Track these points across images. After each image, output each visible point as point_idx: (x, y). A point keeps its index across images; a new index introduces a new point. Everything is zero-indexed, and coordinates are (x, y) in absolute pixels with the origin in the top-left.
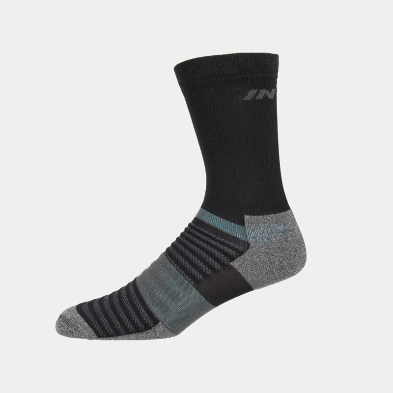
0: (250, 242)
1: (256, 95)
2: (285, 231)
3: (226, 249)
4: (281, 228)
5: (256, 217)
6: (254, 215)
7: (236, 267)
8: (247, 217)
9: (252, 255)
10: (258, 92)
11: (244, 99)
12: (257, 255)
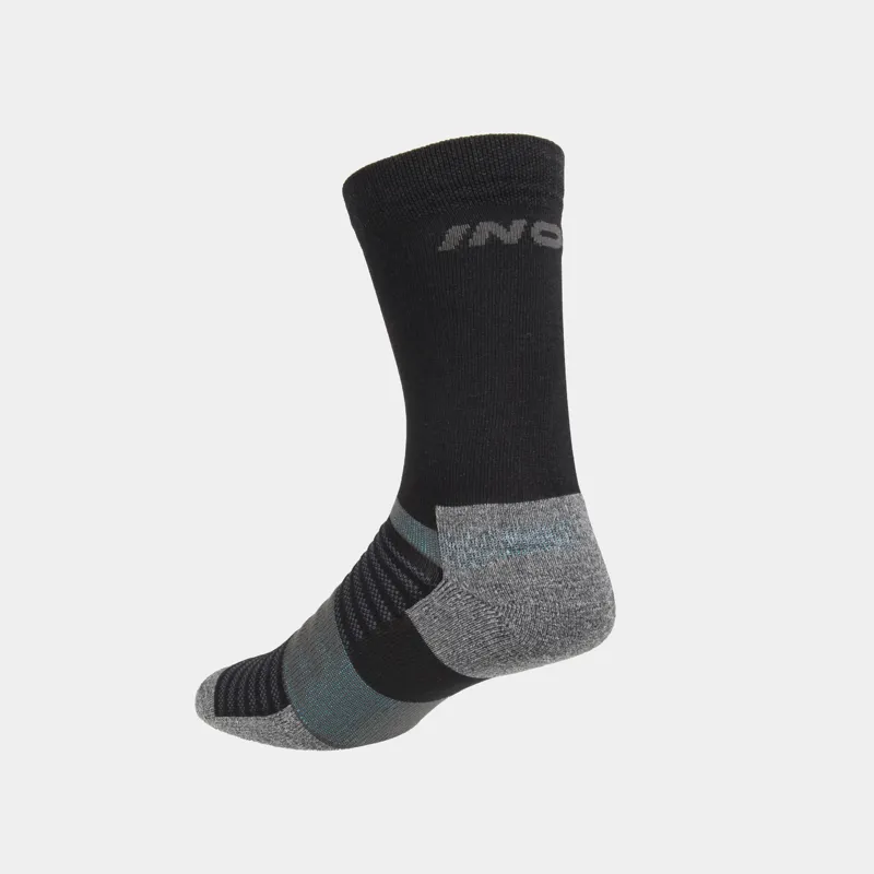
0: (443, 566)
1: (468, 236)
2: (522, 547)
3: (403, 578)
4: (512, 538)
5: (457, 510)
6: (453, 505)
7: (415, 621)
8: (439, 510)
9: (445, 597)
10: (473, 228)
11: (440, 249)
12: (453, 599)
